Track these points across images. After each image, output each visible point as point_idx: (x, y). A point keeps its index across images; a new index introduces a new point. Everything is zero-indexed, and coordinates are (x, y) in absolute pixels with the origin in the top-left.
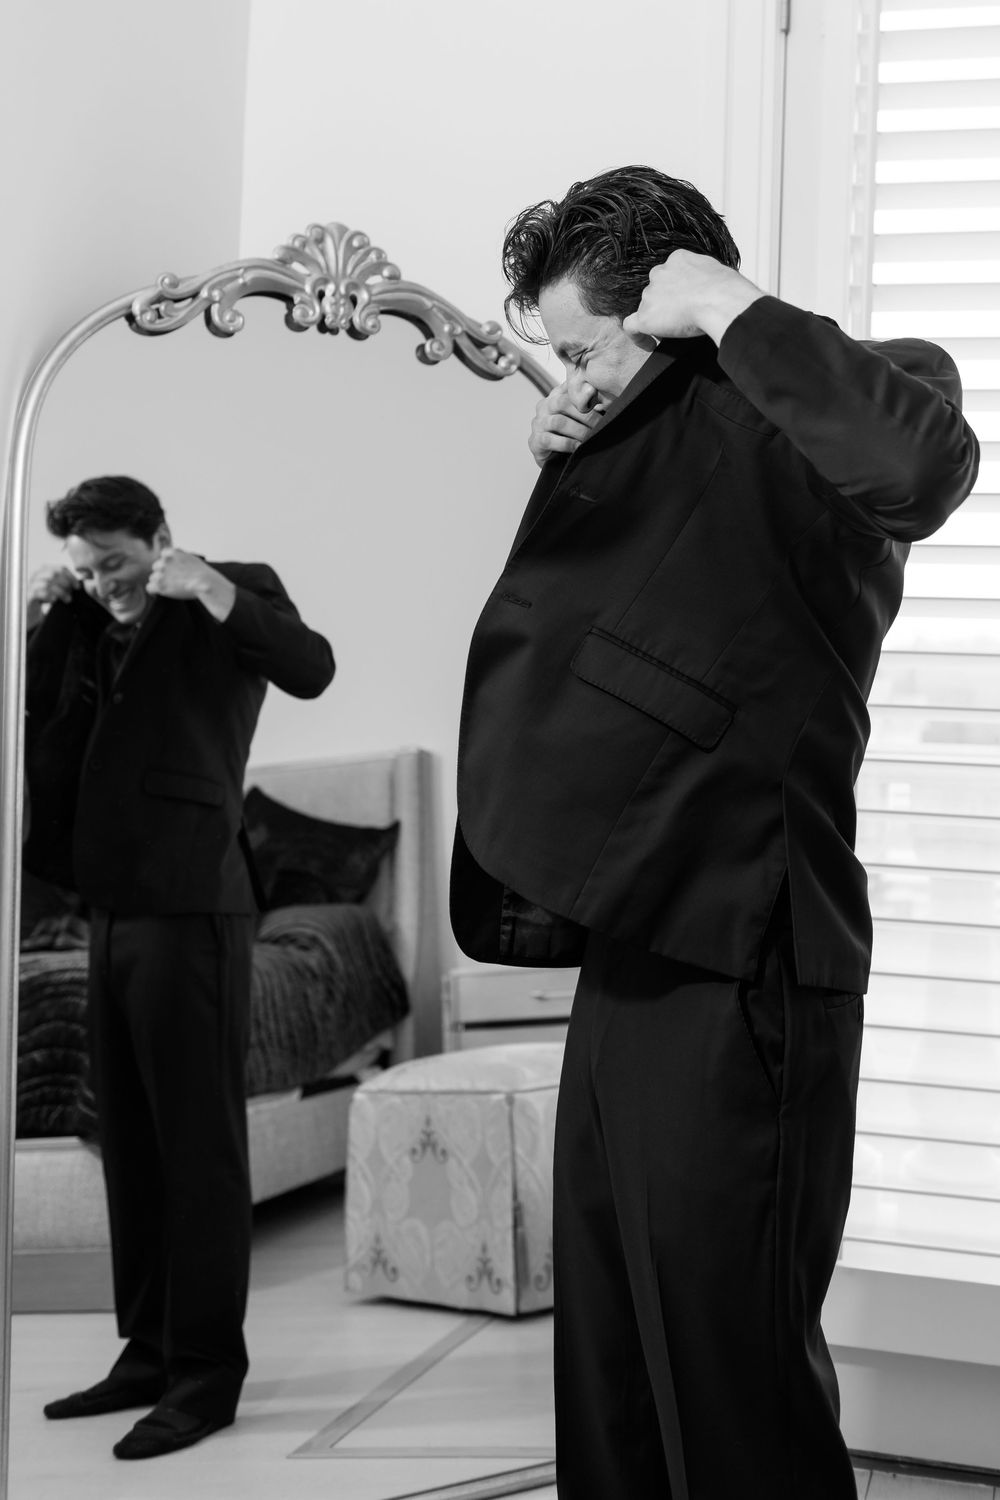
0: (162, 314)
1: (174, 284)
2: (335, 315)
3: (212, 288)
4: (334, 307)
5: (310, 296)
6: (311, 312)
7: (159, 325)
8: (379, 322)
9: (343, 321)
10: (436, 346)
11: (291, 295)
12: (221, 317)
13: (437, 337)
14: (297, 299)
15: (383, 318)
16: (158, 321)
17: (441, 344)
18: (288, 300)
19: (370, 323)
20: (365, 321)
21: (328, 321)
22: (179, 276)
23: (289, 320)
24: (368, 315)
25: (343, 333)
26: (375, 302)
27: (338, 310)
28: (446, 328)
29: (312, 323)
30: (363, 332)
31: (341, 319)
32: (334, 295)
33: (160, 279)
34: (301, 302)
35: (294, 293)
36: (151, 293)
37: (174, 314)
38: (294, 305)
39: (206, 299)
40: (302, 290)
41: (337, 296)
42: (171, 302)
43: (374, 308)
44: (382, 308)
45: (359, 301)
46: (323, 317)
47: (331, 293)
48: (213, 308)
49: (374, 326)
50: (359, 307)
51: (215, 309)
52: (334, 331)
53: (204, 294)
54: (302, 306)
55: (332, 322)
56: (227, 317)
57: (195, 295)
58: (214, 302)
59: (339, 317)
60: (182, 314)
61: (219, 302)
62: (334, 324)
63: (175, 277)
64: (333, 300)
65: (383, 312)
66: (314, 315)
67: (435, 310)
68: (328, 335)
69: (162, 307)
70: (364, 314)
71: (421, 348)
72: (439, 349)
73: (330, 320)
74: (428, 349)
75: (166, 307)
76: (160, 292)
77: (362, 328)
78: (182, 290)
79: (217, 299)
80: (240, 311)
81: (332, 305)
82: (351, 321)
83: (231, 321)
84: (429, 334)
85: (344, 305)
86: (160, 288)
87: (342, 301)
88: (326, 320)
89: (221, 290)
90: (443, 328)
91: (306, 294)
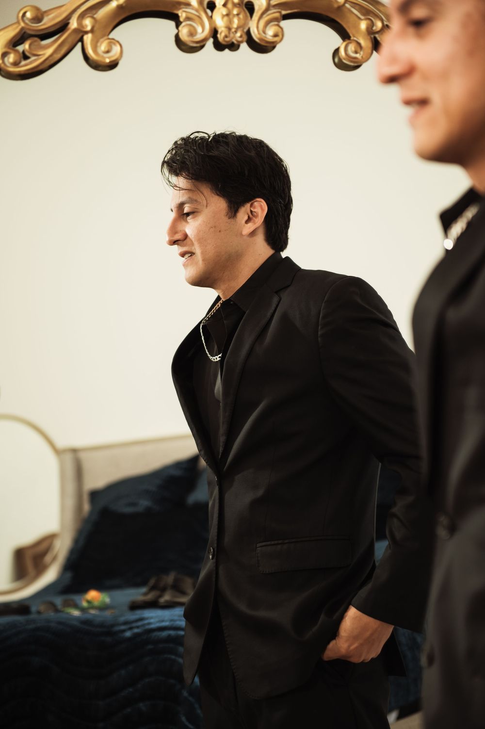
0: (28, 54)
1: (38, 19)
2: (229, 29)
3: (82, 16)
4: (226, 18)
5: (197, 11)
6: (199, 29)
7: (26, 66)
8: (282, 28)
9: (238, 34)
10: (352, 47)
11: (176, 12)
12: (95, 49)
13: (352, 38)
14: (182, 14)
15: (284, 24)
16: (23, 63)
17: (359, 44)
18: (175, 18)
19: (270, 32)
20: (264, 32)
21: (220, 37)
22: (44, 9)
23: (179, 42)
24: (267, 23)
25: (244, 46)
26: (275, 6)
27: (231, 21)
28: (363, 25)
29: (205, 40)
30: (263, 44)
31: (236, 32)
32: (225, 5)
33: (21, 15)
34: (188, 19)
35: (180, 9)
36: (11, 33)
37: (40, 53)
38: (181, 23)
39: (76, 31)
40: (188, 5)
41: (230, 5)
42: (36, 39)
43: (274, 13)
44: (284, 12)
45: (256, 7)
46: (215, 33)
47: (222, 3)
48: (85, 37)
49: (276, 35)
50: (256, 16)
51: (88, 38)
52: (233, 47)
53: (74, 24)
54: (188, 22)
55: (226, 36)
56: (103, 47)
57: (62, 27)
58: (87, 33)
59: (233, 30)
60: (49, 51)
61: (92, 31)
62: (227, 39)
63: (37, 9)
64: (224, 11)
65: (286, 17)
66: (202, 32)
67: (347, 5)
68: (227, 51)
69: (25, 46)
70: (262, 23)
71: (336, 52)
72: (356, 52)
73: (223, 34)
74: (342, 52)
75: (30, 45)
76: (22, 29)
77: (261, 39)
78: (48, 22)
79: (89, 28)
80: (117, 38)
81: (223, 16)
82: (248, 33)
83: (108, 52)
84: (345, 35)
85: (238, 15)
86: (22, 24)
87: (235, 12)
88: (219, 36)
89: (92, 17)
90: (359, 24)
91: (193, 8)
